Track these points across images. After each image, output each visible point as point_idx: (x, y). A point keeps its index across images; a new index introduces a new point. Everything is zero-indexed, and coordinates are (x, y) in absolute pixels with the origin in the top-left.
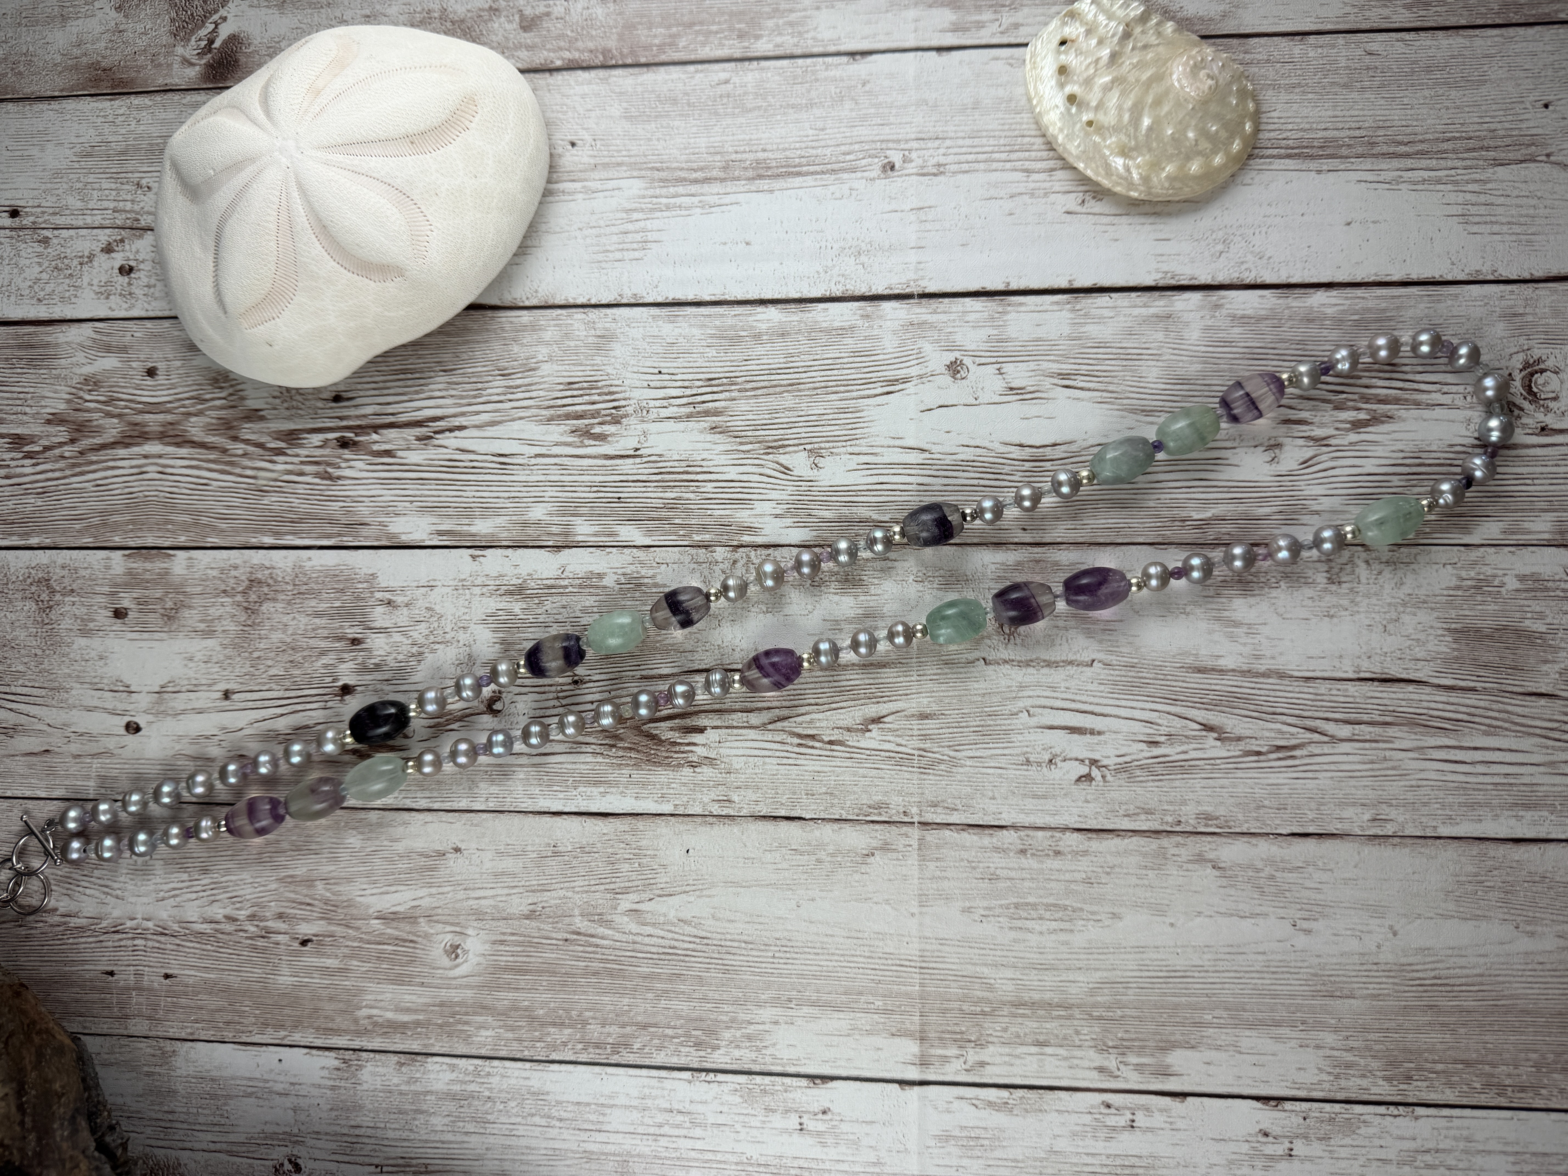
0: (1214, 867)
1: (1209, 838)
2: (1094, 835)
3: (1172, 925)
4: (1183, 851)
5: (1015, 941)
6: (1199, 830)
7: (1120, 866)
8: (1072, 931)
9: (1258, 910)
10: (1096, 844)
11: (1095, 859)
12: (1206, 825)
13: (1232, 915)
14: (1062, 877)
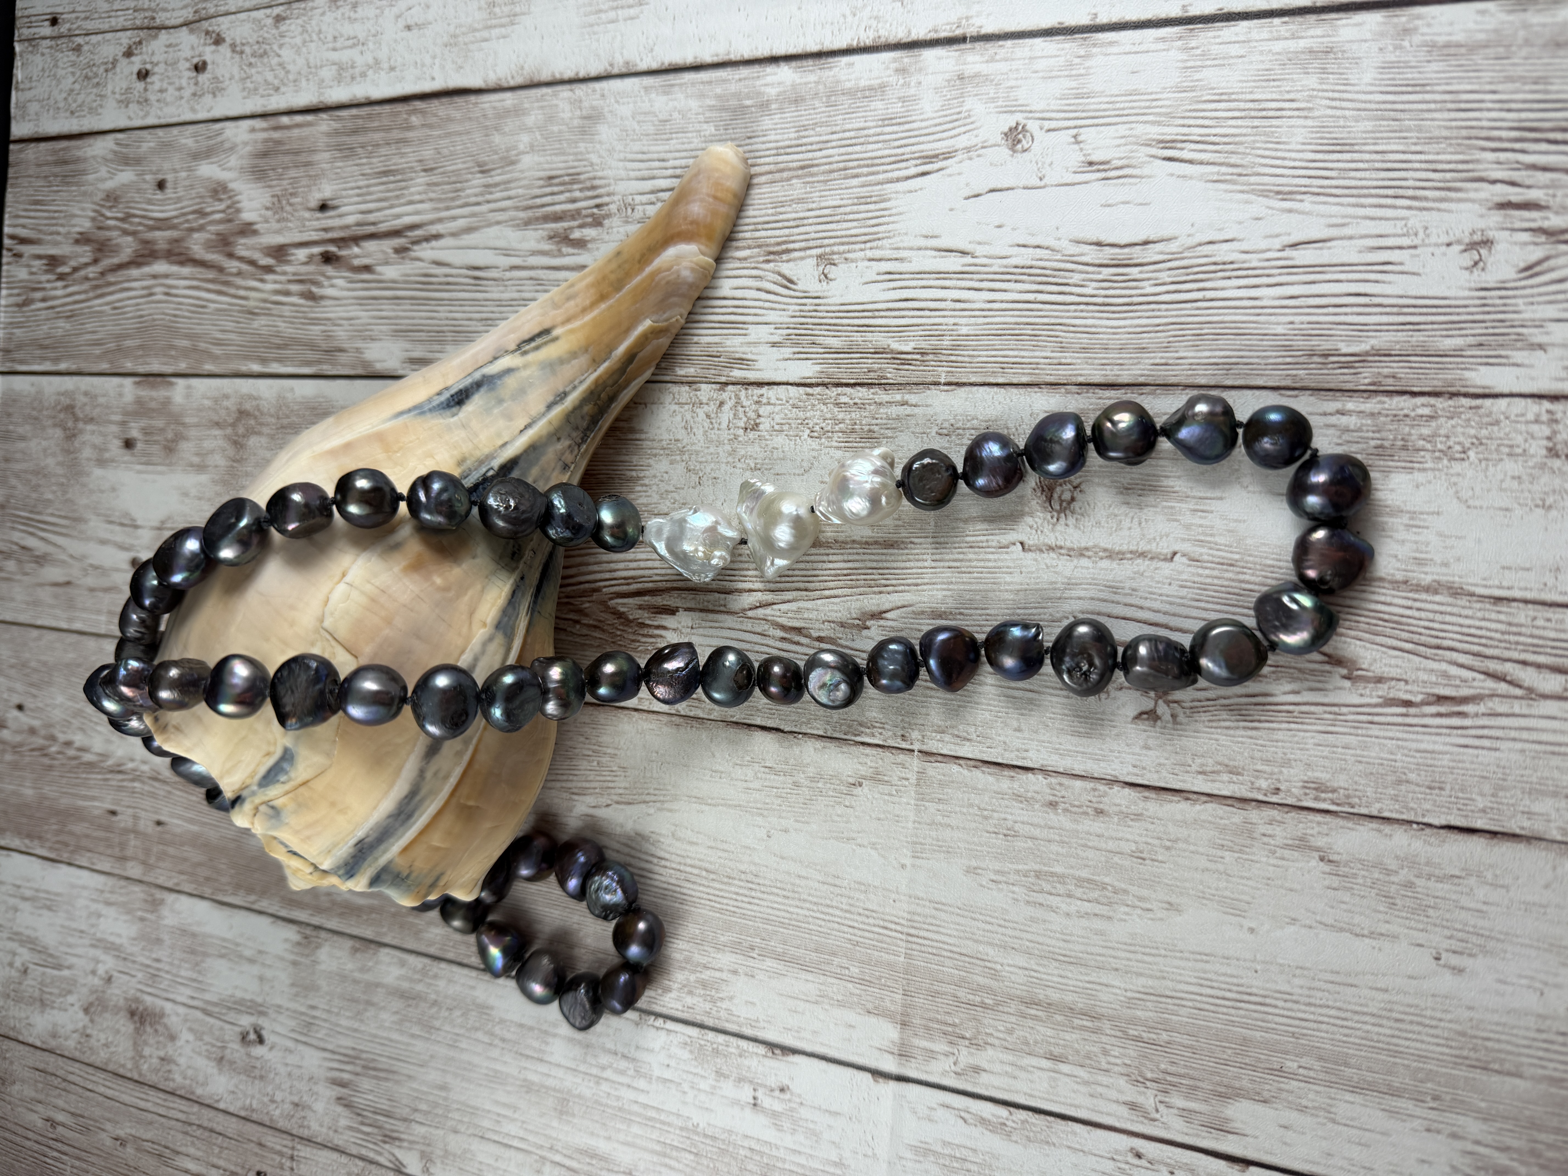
0: (1322, 859)
1: (1319, 818)
2: (1152, 794)
3: (1252, 930)
4: (1278, 830)
5: (1033, 919)
6: (1305, 804)
7: (1186, 841)
8: (1110, 918)
9: (1384, 928)
10: (1154, 806)
11: (1152, 827)
12: (1316, 799)
13: (1342, 930)
14: (1104, 846)
